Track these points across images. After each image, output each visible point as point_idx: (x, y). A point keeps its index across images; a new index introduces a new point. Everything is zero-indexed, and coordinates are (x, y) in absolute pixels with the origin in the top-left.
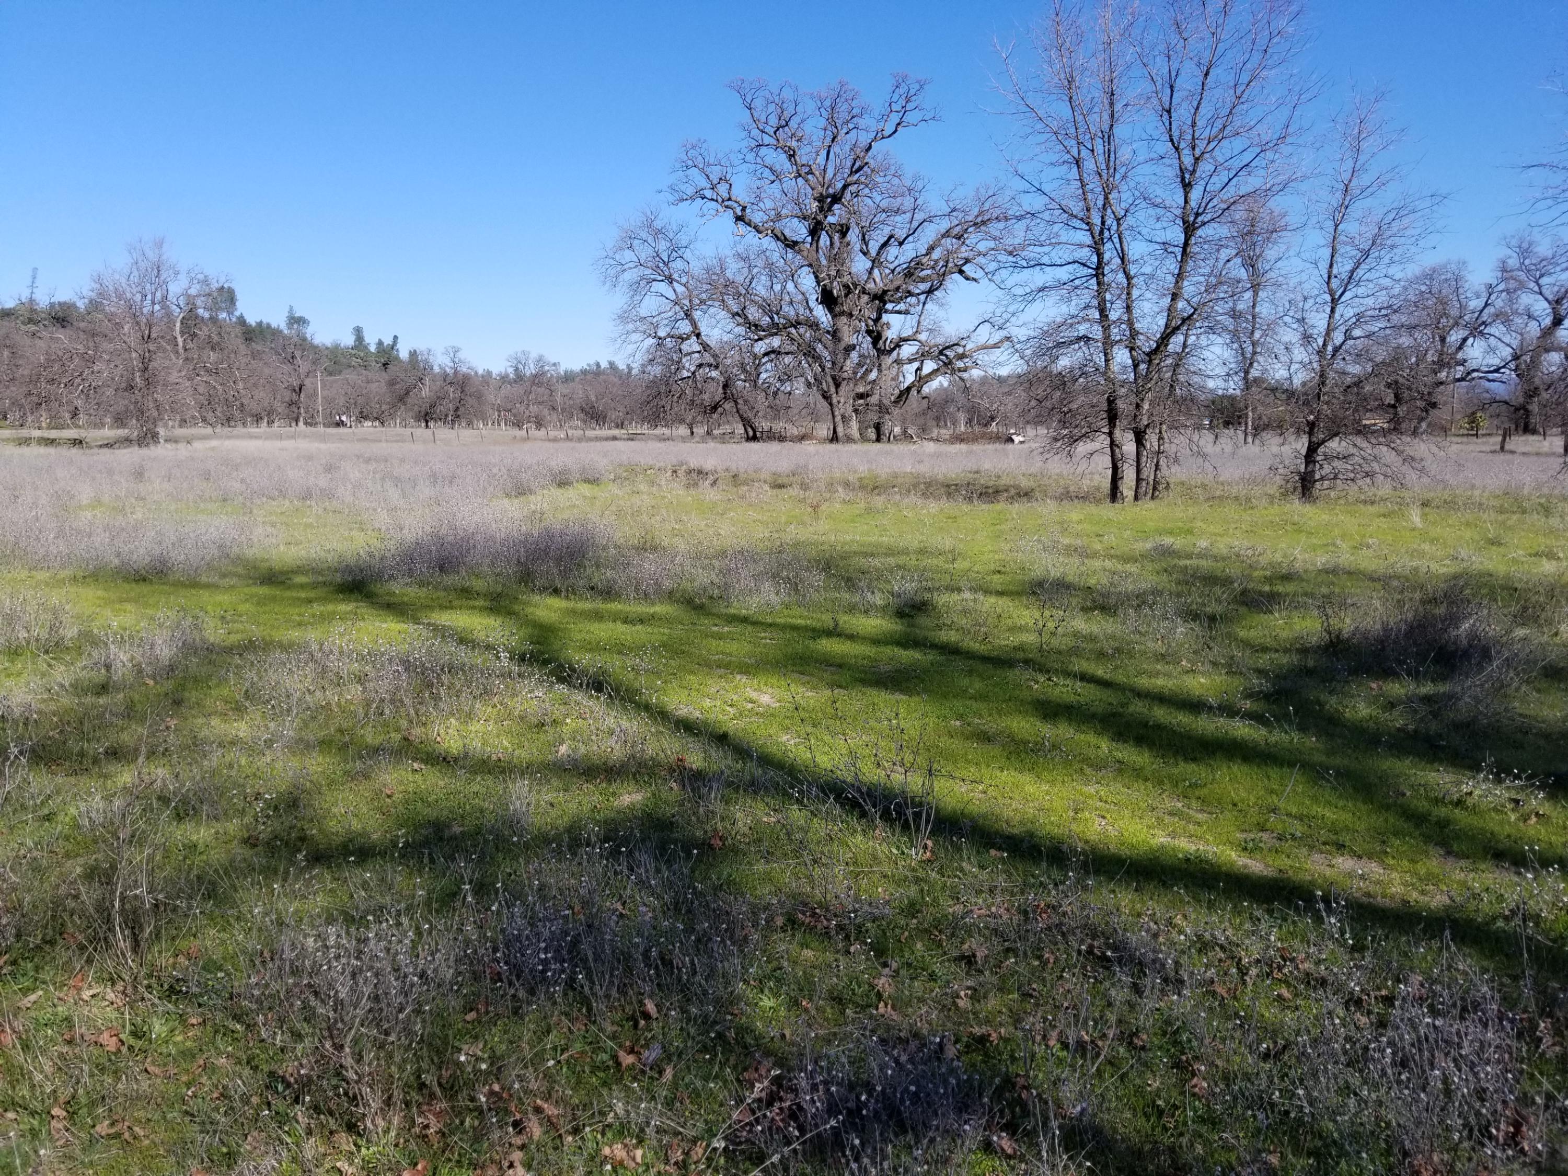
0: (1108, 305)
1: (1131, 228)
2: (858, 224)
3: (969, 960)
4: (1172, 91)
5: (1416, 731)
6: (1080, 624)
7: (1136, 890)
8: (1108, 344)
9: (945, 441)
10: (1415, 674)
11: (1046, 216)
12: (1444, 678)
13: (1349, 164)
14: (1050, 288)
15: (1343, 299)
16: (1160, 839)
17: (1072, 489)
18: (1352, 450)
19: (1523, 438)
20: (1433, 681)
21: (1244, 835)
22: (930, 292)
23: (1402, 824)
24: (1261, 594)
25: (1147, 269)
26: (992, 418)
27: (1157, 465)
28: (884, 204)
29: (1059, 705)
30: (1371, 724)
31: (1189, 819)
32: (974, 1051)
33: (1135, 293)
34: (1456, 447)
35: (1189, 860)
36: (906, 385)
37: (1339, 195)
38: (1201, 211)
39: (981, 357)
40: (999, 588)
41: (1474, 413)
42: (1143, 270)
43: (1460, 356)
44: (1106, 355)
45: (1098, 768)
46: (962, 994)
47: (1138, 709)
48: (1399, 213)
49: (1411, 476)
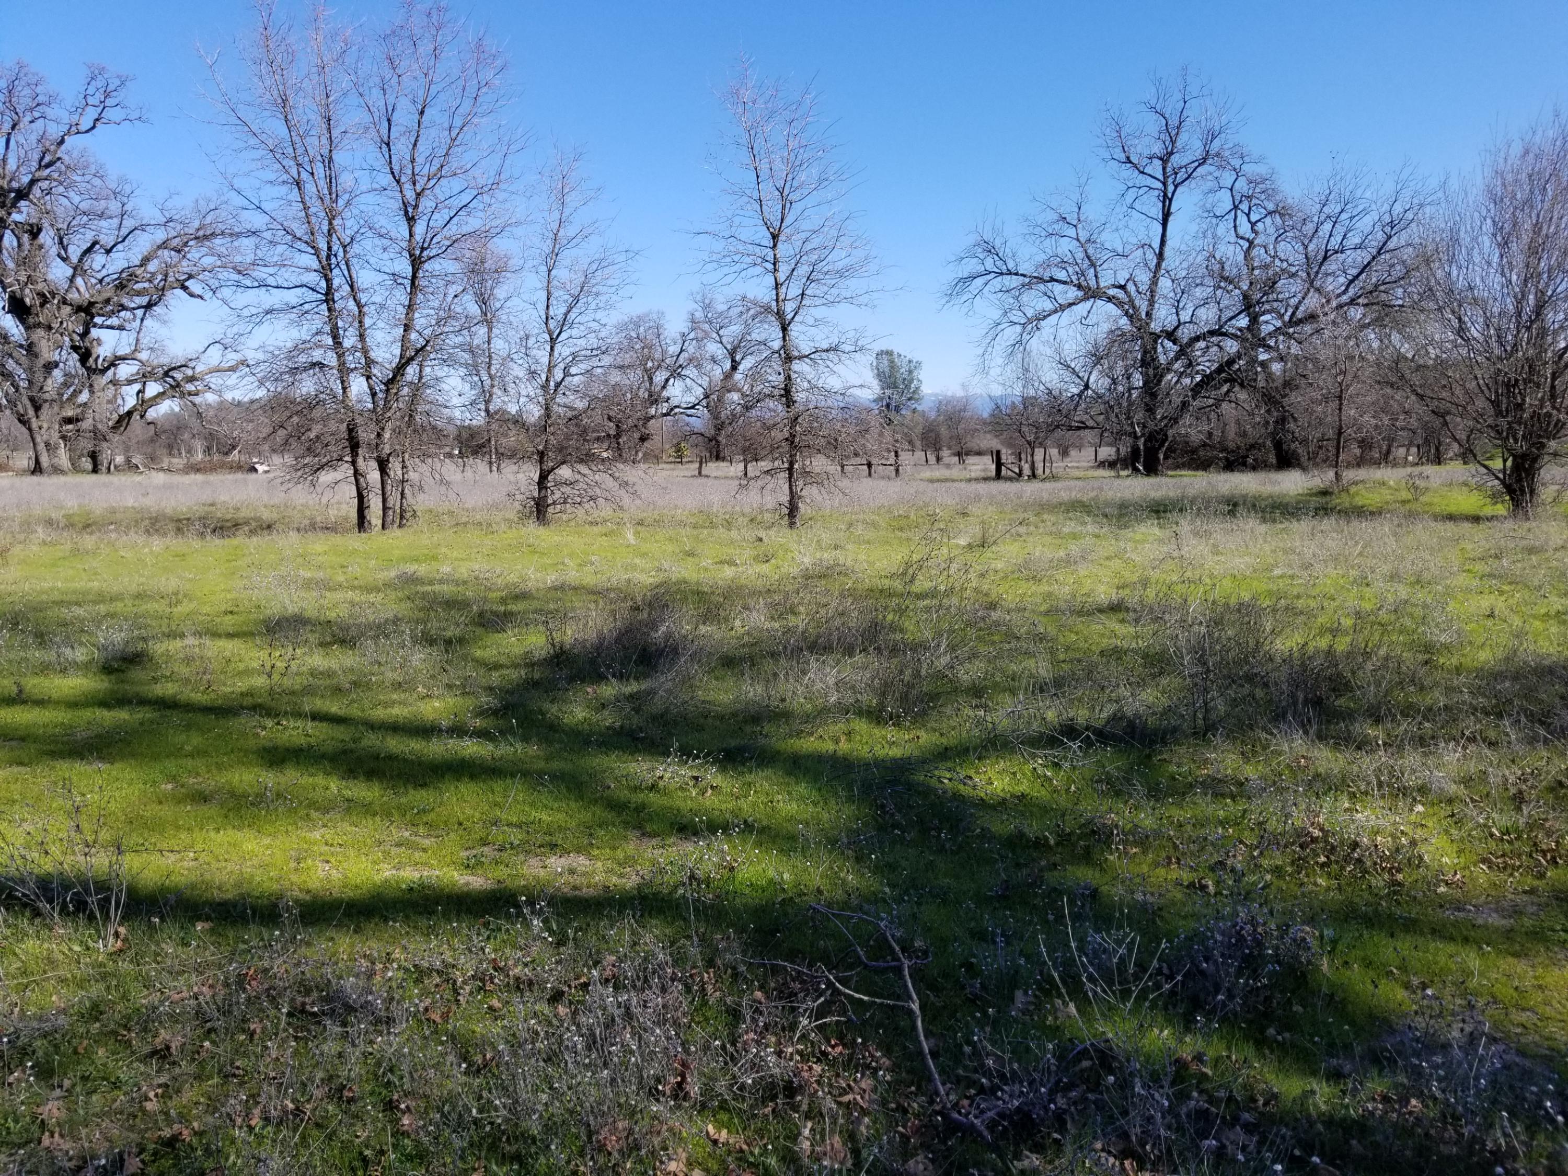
0: (341, 332)
1: (358, 256)
2: (52, 225)
3: (162, 1054)
4: (390, 125)
5: (622, 727)
6: (318, 660)
7: (355, 932)
8: (344, 371)
9: (178, 471)
10: (621, 677)
11: (268, 235)
12: (646, 676)
13: (556, 215)
14: (280, 311)
15: (560, 339)
16: (387, 873)
17: (319, 519)
18: (578, 477)
19: (717, 464)
20: (637, 679)
21: (468, 853)
22: (149, 306)
23: (610, 816)
24: (495, 614)
25: (378, 299)
26: (234, 447)
27: (402, 494)
28: (84, 206)
29: (287, 750)
30: (586, 727)
31: (414, 847)
32: (162, 1157)
33: (367, 322)
34: (664, 473)
35: (412, 889)
36: (126, 409)
37: (549, 243)
38: (426, 245)
39: (215, 381)
40: (231, 630)
41: (679, 444)
42: (373, 299)
43: (665, 394)
44: (343, 382)
45: (325, 810)
46: (151, 1094)
47: (370, 743)
48: (601, 263)
49: (627, 500)
